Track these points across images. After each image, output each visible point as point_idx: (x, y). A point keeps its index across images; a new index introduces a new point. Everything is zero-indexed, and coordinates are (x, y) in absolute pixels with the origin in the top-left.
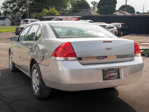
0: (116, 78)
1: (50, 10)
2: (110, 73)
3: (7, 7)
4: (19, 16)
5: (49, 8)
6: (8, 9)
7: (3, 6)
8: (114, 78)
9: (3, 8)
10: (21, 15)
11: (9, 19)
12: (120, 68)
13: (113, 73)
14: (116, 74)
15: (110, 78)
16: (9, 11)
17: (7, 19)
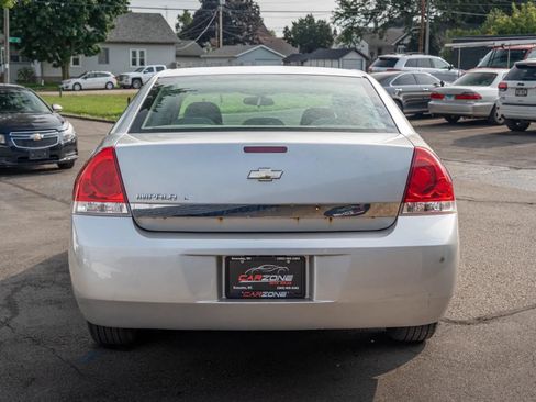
0: (283, 294)
1: (516, 15)
2: (261, 273)
3: (355, 12)
4: (398, 44)
5: (510, 8)
6: (358, 19)
7: (342, 11)
8: (274, 294)
9: (342, 15)
10: (407, 41)
11: (360, 57)
12: (311, 257)
13: (275, 273)
14: (289, 278)
15: (255, 293)
16: (362, 25)
17: (352, 55)
